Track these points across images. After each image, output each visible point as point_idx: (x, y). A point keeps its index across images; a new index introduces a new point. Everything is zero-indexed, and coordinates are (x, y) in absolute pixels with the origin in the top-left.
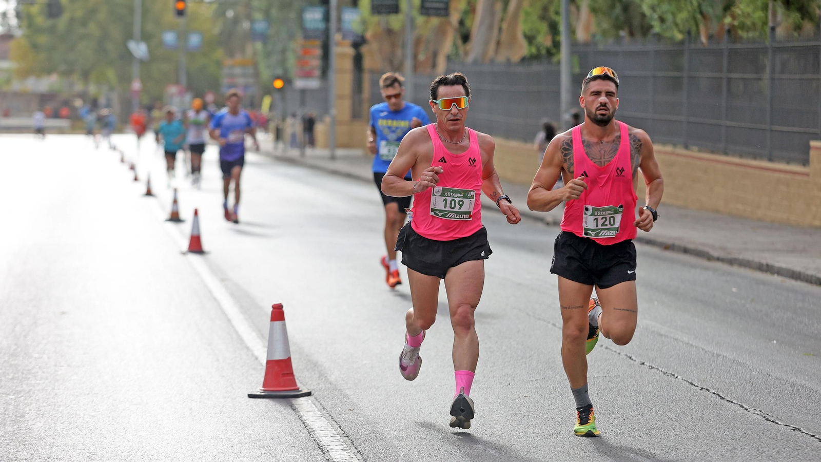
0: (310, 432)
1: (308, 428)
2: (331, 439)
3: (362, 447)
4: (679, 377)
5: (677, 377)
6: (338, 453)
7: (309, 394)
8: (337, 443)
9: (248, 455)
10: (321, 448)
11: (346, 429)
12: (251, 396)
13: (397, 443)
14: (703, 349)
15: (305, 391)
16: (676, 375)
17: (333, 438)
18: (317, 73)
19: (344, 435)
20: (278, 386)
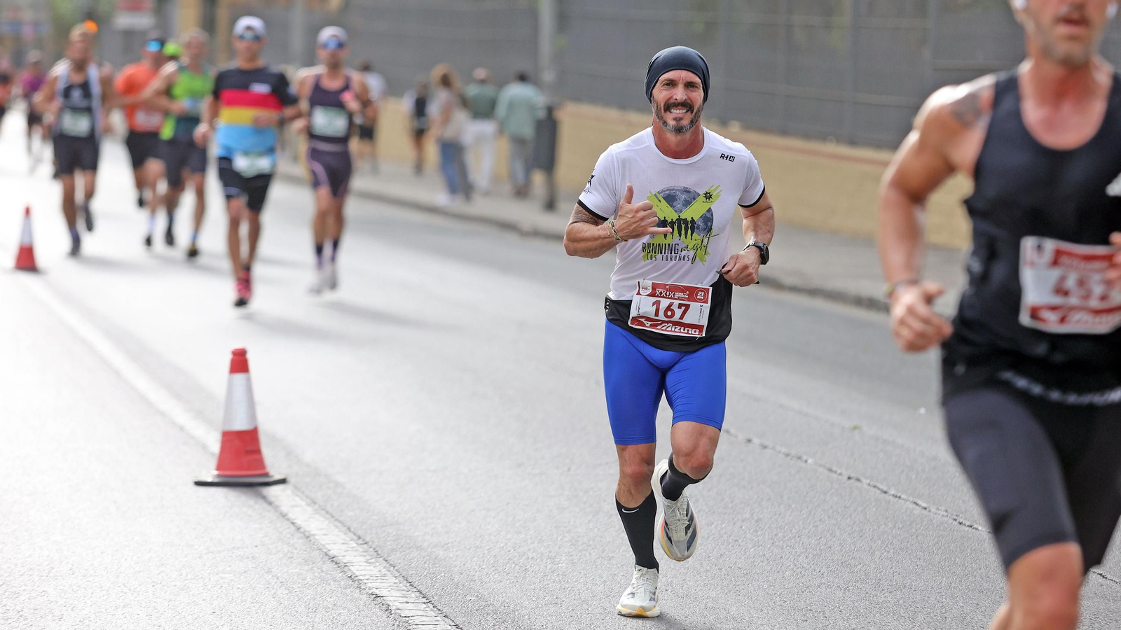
0: (307, 537)
1: (302, 530)
2: (344, 547)
3: (392, 558)
4: (810, 461)
5: (806, 461)
6: (362, 568)
7: (283, 481)
8: (355, 553)
9: (228, 569)
10: (332, 559)
11: (360, 533)
12: (199, 484)
13: (441, 553)
15: (277, 477)
16: (804, 458)
17: (346, 545)
19: (360, 542)
20: (240, 468)
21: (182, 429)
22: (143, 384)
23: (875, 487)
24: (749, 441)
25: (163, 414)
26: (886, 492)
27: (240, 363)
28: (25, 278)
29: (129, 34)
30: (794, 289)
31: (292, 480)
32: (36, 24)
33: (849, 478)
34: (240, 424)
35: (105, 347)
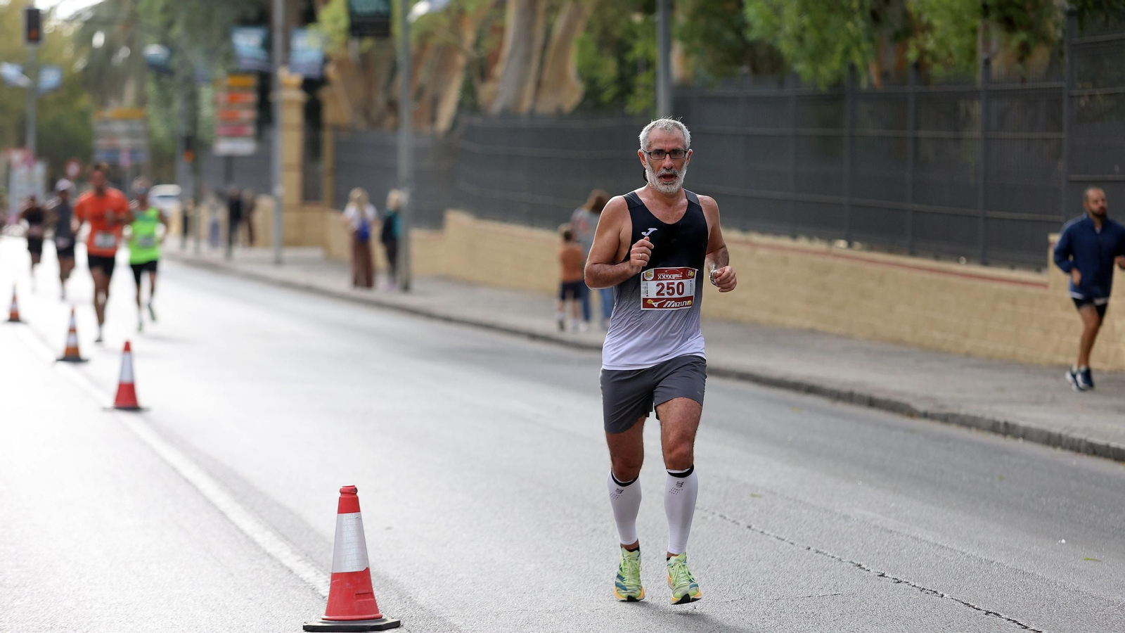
4: (945, 595)
5: (942, 596)
7: (396, 625)
12: (307, 629)
14: (963, 553)
15: (390, 621)
16: (940, 592)
18: (251, 130)
20: (351, 612)
21: (291, 571)
22: (248, 524)
23: (1015, 621)
24: (883, 575)
25: (270, 555)
26: (1026, 628)
27: (349, 501)
28: (127, 418)
29: (230, 161)
30: (925, 415)
31: (405, 623)
32: (133, 152)
33: (988, 613)
34: (351, 566)
35: (209, 488)
